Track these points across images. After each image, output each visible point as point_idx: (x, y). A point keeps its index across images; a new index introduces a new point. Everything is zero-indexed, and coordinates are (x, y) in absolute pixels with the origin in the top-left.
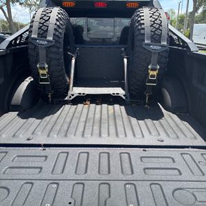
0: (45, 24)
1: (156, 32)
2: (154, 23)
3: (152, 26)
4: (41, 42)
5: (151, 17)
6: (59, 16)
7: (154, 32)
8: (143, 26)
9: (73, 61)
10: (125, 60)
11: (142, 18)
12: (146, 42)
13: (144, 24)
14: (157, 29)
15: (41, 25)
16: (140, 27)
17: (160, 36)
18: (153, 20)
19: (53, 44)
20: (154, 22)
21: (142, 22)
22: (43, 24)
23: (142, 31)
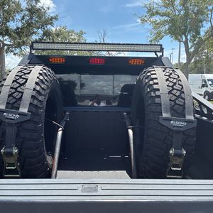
0: (19, 89)
1: (177, 102)
2: (173, 89)
3: (170, 92)
4: (10, 116)
5: (167, 80)
6: (41, 78)
7: (174, 101)
8: (157, 93)
9: (60, 133)
10: (130, 132)
11: (155, 81)
12: (165, 115)
13: (158, 90)
14: (178, 97)
15: (13, 91)
16: (153, 94)
17: (183, 106)
18: (171, 84)
19: (28, 118)
20: (172, 86)
21: (155, 86)
22: (16, 89)
23: (157, 100)
